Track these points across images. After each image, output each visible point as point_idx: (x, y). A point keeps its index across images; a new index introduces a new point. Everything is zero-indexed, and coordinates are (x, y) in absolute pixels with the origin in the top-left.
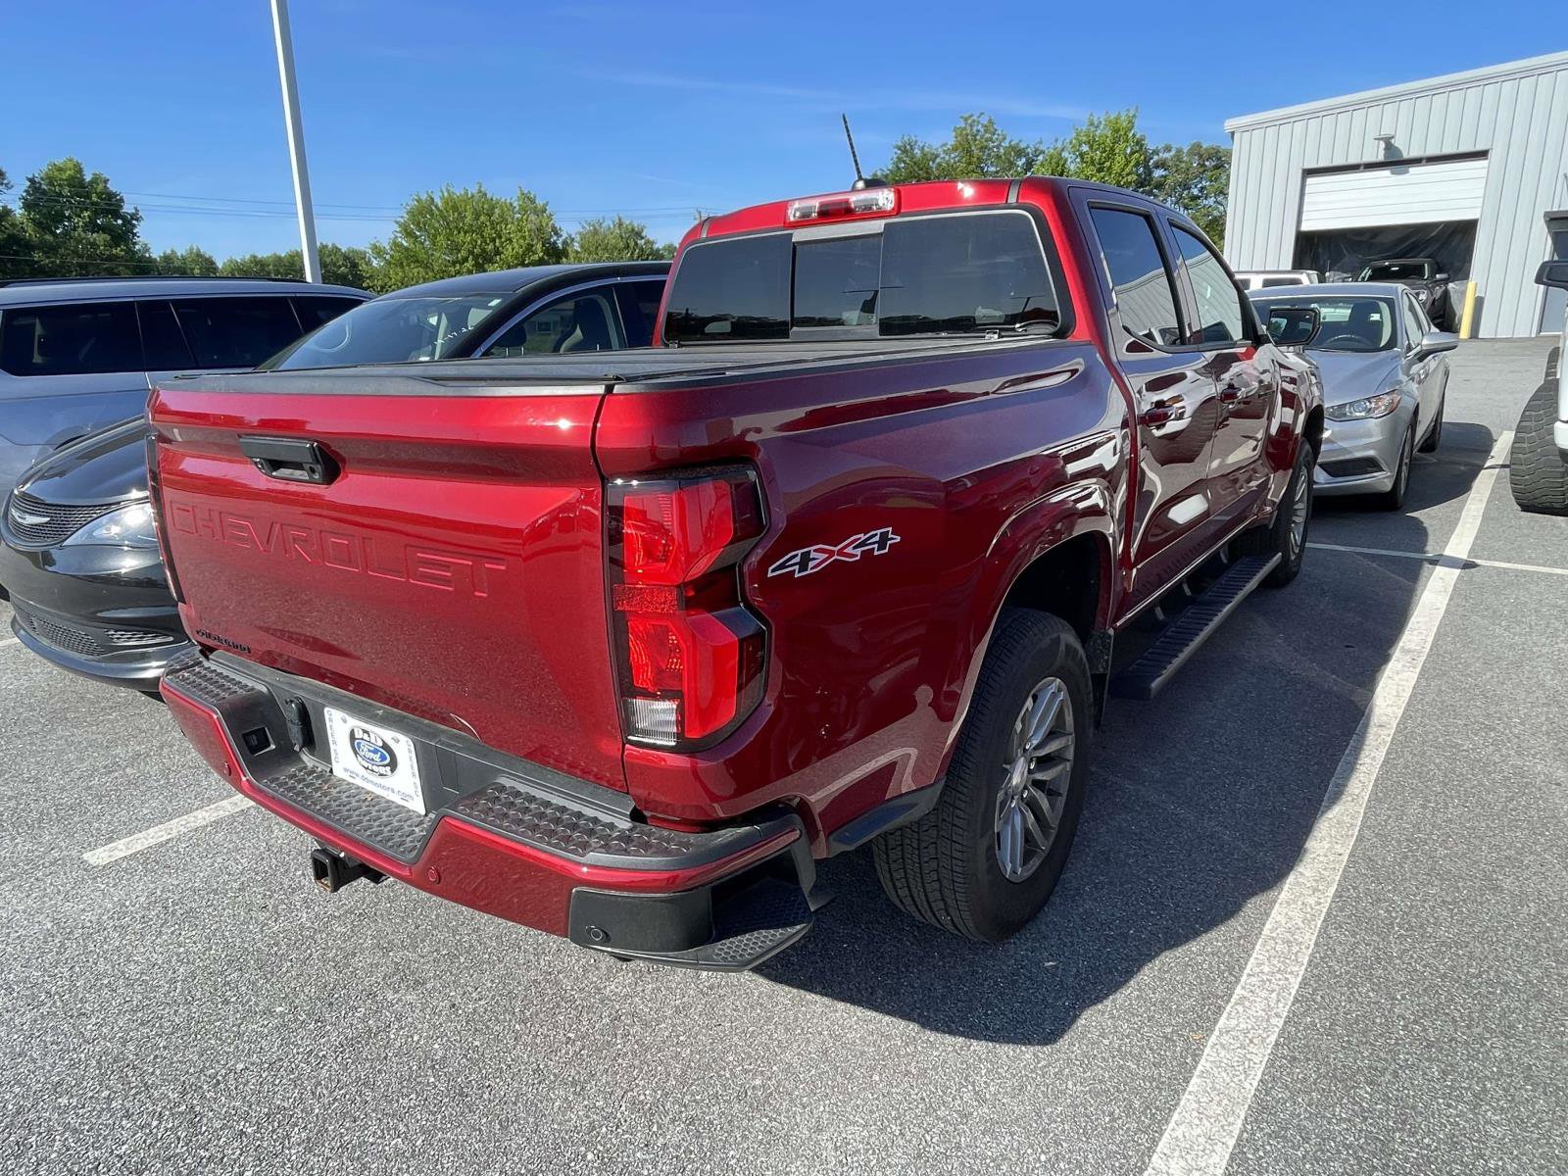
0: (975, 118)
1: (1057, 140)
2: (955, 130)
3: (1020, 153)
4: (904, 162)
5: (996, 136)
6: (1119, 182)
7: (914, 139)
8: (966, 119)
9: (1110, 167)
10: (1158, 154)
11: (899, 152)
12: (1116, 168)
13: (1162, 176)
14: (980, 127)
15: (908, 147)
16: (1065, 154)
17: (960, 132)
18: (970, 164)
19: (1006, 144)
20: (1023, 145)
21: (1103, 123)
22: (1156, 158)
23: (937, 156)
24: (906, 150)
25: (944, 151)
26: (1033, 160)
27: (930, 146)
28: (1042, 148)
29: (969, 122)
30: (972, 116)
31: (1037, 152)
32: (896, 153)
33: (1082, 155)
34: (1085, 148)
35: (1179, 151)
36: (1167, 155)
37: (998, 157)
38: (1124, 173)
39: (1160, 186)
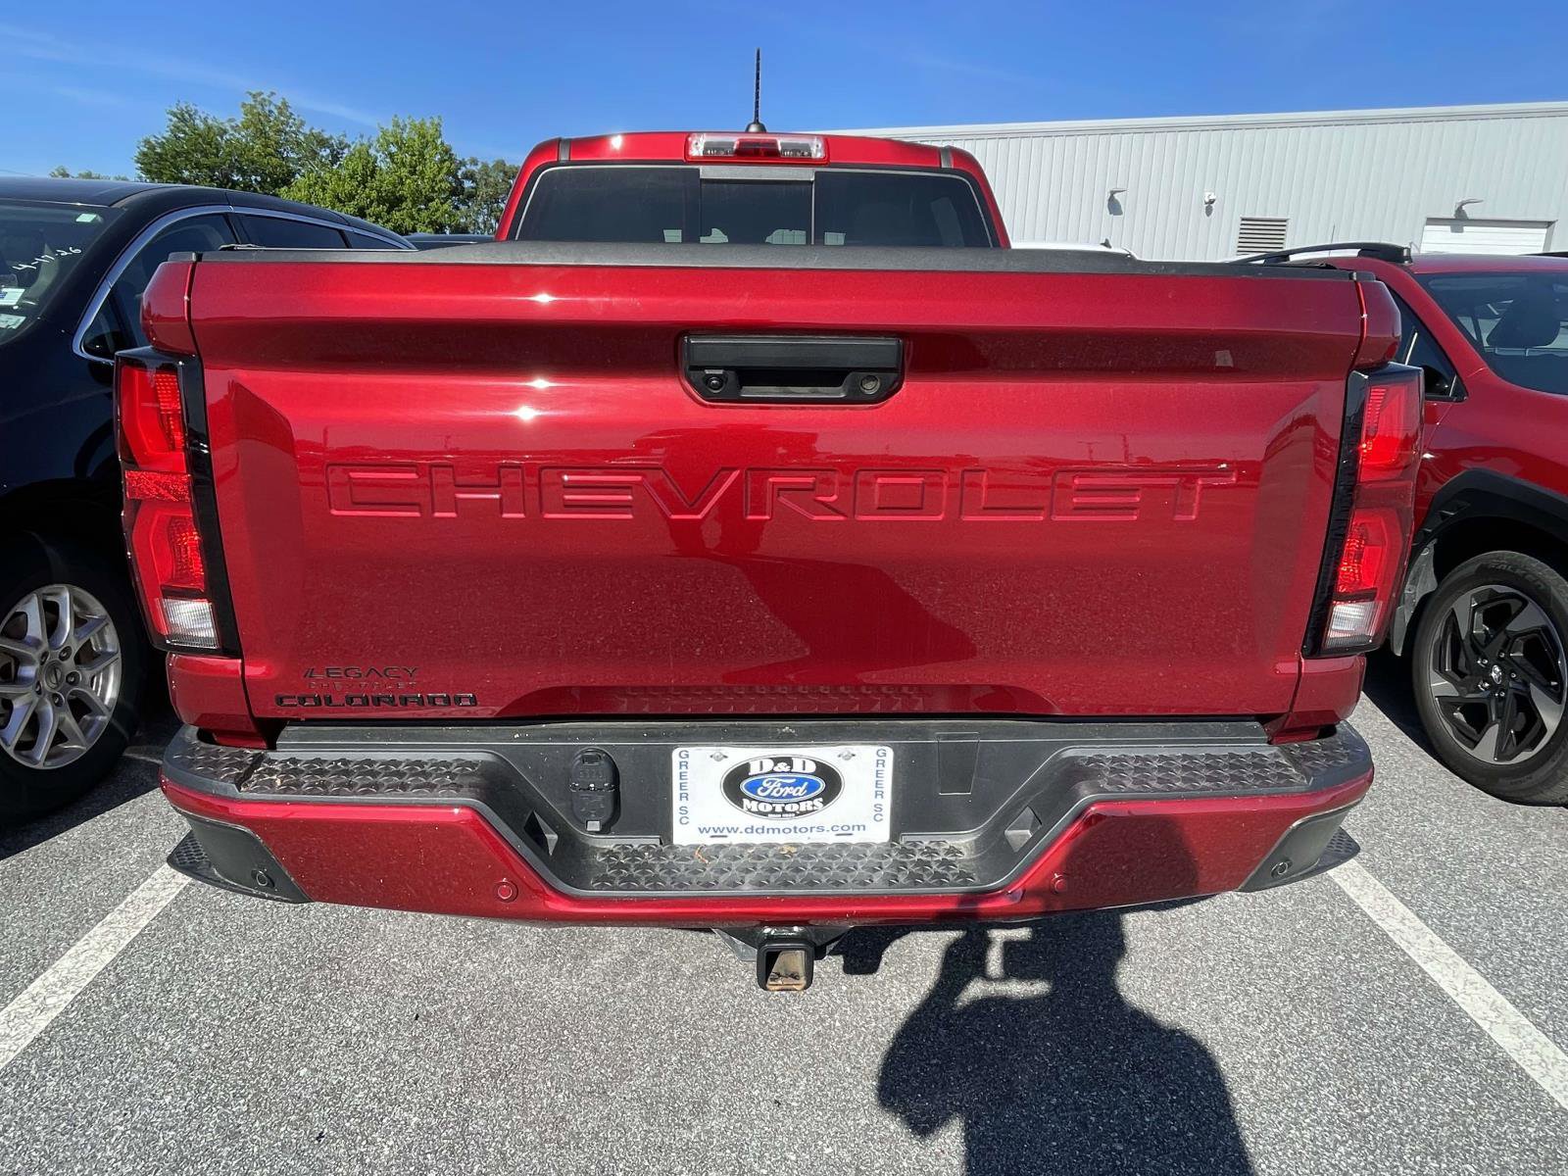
0: (265, 96)
1: (362, 136)
2: (244, 105)
3: (323, 143)
4: (184, 132)
5: (291, 120)
6: (433, 188)
7: (193, 107)
8: (254, 96)
9: (422, 172)
10: (464, 166)
11: (175, 119)
12: (429, 174)
13: (472, 188)
14: (272, 108)
15: (187, 115)
16: (372, 152)
17: (249, 110)
18: (267, 146)
19: (306, 130)
20: (326, 136)
21: (408, 126)
22: (463, 169)
23: (225, 132)
24: (184, 118)
25: (232, 127)
26: (338, 153)
27: (214, 119)
28: (347, 141)
29: (259, 99)
30: (261, 94)
31: (343, 146)
32: (171, 120)
33: (391, 155)
34: (393, 149)
35: (485, 166)
36: (474, 168)
37: (299, 144)
38: (437, 179)
39: (471, 196)
